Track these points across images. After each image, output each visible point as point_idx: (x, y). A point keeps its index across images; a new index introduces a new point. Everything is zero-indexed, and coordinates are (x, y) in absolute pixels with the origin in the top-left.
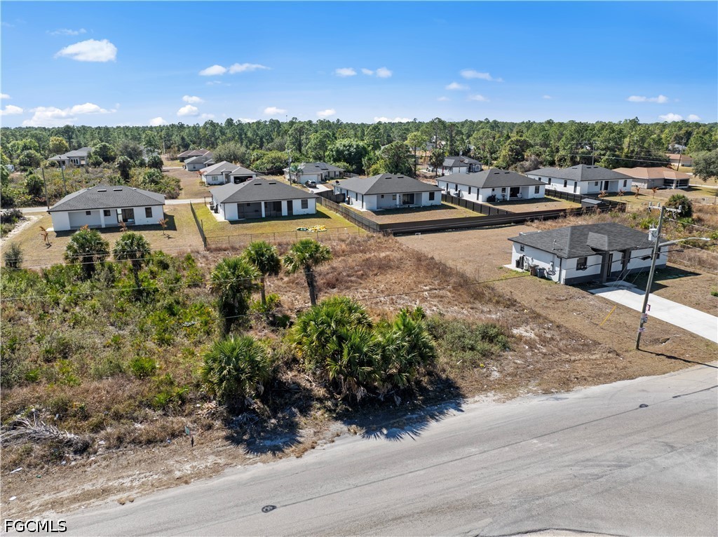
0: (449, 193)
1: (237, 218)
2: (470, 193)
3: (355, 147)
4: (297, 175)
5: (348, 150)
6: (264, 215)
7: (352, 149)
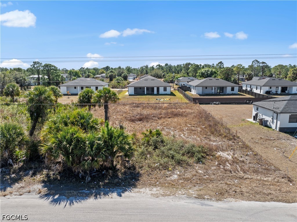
0: (247, 89)
1: (134, 94)
2: (257, 89)
3: (210, 71)
4: (178, 81)
5: (207, 73)
6: (146, 93)
7: (209, 72)
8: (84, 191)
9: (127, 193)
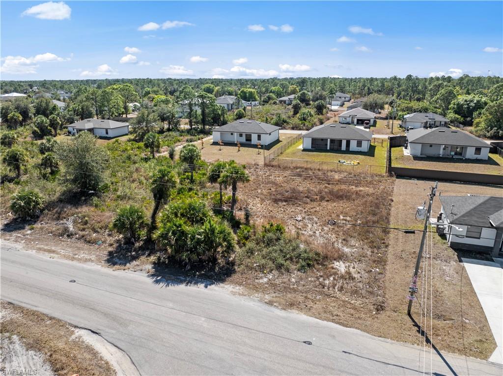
1: (310, 149)
3: (475, 102)
6: (328, 148)
7: (472, 104)
8: (181, 277)
9: (213, 286)
